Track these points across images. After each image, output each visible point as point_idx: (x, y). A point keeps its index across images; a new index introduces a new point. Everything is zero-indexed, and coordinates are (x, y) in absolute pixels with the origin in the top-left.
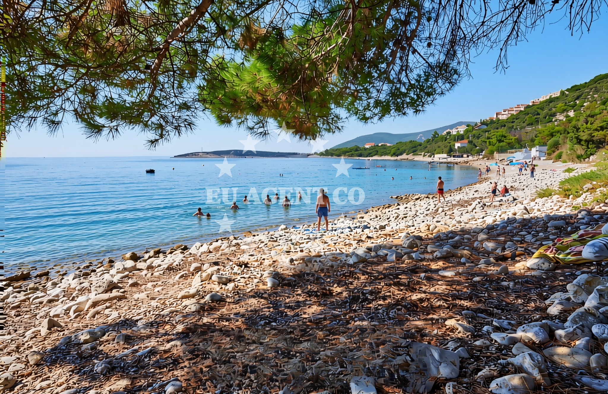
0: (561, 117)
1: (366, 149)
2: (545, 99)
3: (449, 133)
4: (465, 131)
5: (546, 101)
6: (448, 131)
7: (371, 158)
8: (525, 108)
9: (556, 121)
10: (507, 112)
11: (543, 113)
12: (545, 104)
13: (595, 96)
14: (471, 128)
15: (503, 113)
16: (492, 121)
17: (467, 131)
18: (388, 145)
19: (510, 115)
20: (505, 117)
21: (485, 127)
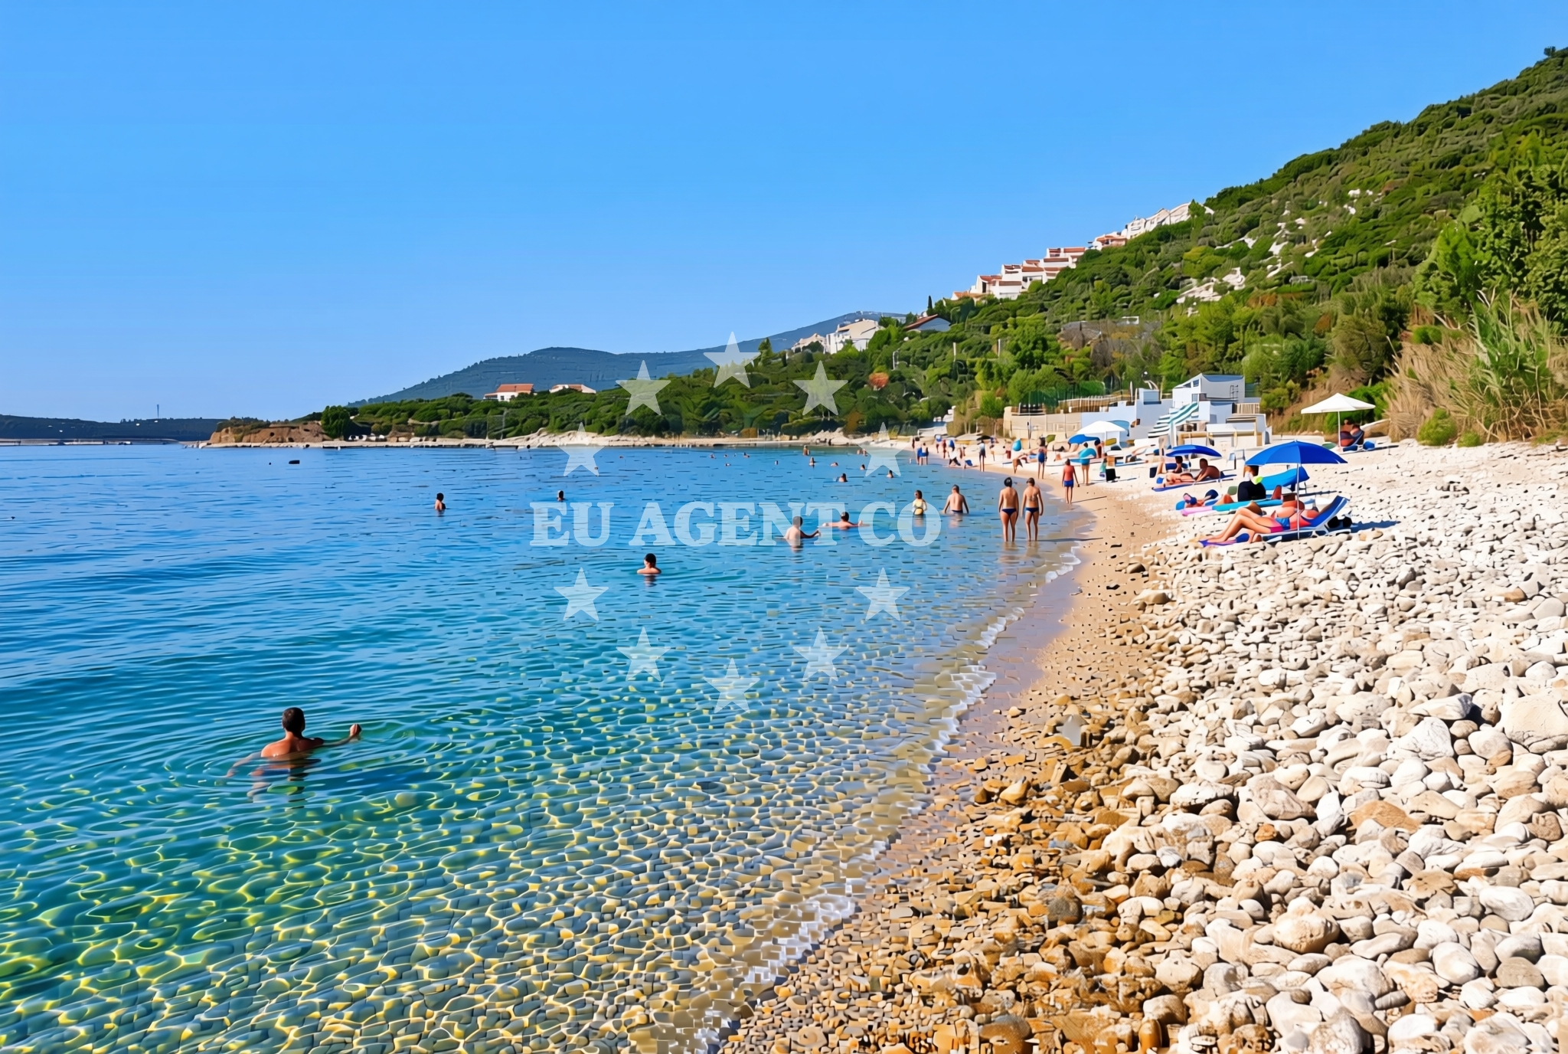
0: (1205, 292)
1: (497, 405)
2: (1142, 231)
3: (816, 347)
4: (871, 342)
5: (1146, 239)
6: (814, 339)
7: (521, 442)
8: (1080, 261)
9: (1189, 302)
10: (1019, 276)
11: (1142, 279)
12: (1145, 249)
13: (1300, 221)
14: (893, 330)
15: (1006, 278)
16: (967, 307)
17: (880, 341)
18: (586, 390)
19: (1027, 285)
20: (1013, 293)
21: (943, 327)
